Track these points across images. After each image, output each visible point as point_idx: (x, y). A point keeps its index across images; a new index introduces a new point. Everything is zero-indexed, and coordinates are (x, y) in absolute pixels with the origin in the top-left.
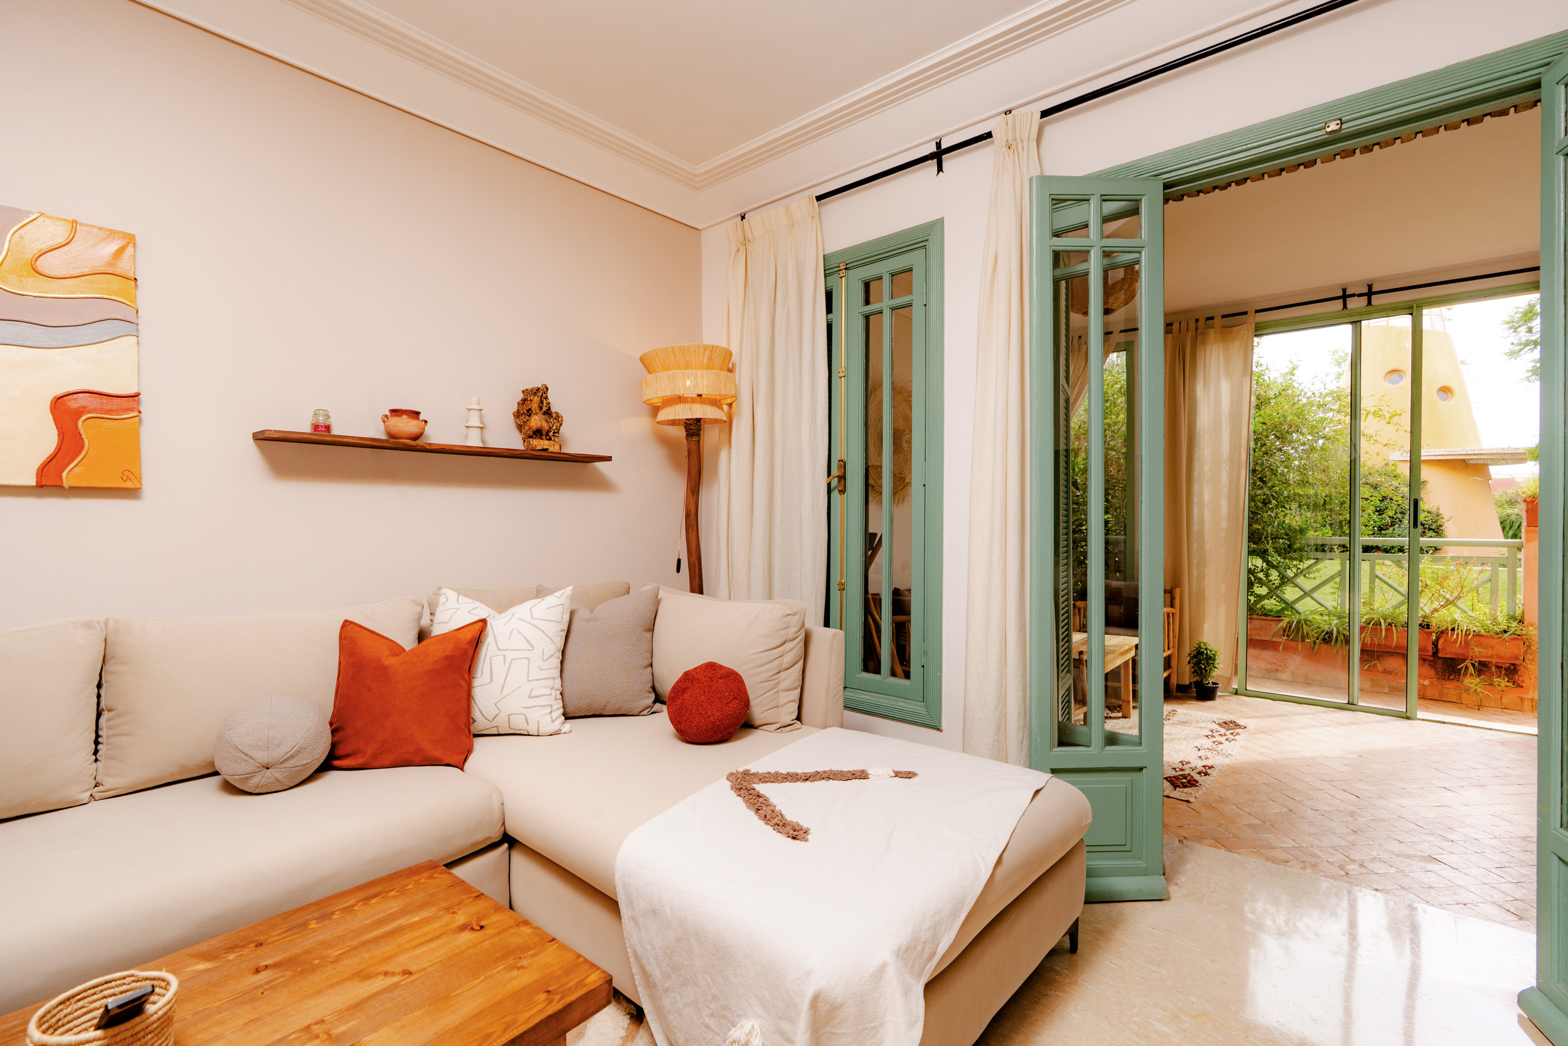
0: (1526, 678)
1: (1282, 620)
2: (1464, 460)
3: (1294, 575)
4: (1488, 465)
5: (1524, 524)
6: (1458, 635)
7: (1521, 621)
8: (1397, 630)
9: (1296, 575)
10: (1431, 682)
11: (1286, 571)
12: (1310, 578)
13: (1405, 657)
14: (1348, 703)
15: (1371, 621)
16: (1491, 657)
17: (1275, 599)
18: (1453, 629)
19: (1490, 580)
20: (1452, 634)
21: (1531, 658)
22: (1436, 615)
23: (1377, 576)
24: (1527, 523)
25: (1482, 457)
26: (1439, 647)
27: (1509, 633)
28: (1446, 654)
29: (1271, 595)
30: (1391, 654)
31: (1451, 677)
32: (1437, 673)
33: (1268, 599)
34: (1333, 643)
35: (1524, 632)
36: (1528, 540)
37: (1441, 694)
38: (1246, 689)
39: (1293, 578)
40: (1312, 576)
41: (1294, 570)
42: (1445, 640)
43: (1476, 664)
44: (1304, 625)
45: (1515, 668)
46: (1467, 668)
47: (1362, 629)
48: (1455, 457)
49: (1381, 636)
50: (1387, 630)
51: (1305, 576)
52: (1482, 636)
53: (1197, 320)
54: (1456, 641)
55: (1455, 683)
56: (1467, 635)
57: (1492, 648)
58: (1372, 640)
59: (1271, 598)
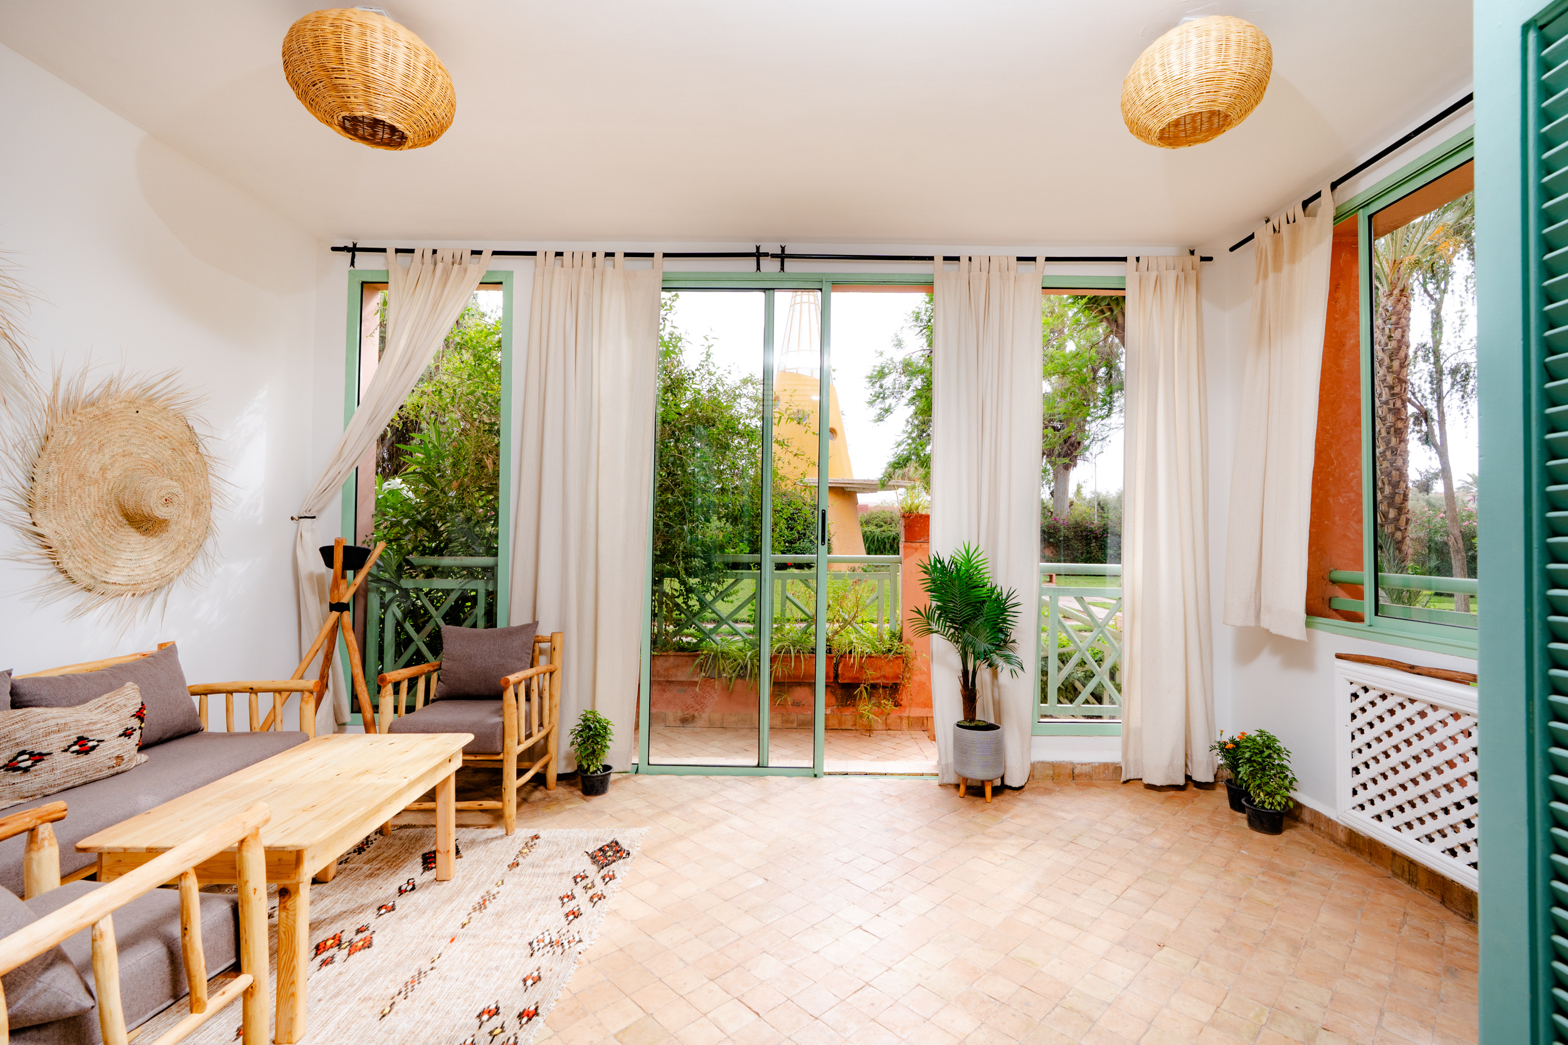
0: (904, 696)
1: (698, 656)
2: (842, 488)
3: (712, 598)
4: (856, 492)
5: (902, 539)
6: (854, 658)
7: (901, 639)
8: (804, 657)
9: (715, 599)
10: (832, 711)
11: (704, 595)
12: (728, 602)
13: (812, 685)
14: (758, 766)
15: (782, 649)
16: (878, 678)
17: (694, 628)
18: (850, 652)
19: (877, 598)
20: (850, 658)
21: (908, 676)
22: (837, 637)
23: (787, 598)
24: (905, 538)
25: (854, 486)
26: (839, 672)
27: (893, 652)
28: (844, 679)
29: (690, 623)
30: (800, 684)
31: (848, 703)
32: (837, 700)
33: (688, 628)
34: (747, 679)
35: (903, 650)
36: (906, 556)
37: (840, 723)
38: (649, 764)
39: (711, 602)
40: (730, 599)
41: (713, 592)
42: (844, 665)
43: (869, 687)
44: (720, 659)
45: (896, 687)
46: (861, 692)
47: (773, 660)
48: (838, 485)
49: (791, 666)
50: (796, 657)
51: (723, 600)
52: (873, 657)
53: (594, 255)
54: (853, 665)
55: (851, 709)
56: (862, 658)
57: (880, 669)
58: (783, 671)
59: (691, 626)
